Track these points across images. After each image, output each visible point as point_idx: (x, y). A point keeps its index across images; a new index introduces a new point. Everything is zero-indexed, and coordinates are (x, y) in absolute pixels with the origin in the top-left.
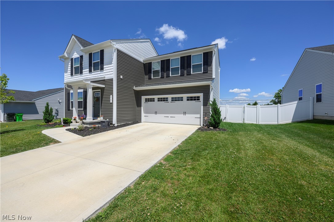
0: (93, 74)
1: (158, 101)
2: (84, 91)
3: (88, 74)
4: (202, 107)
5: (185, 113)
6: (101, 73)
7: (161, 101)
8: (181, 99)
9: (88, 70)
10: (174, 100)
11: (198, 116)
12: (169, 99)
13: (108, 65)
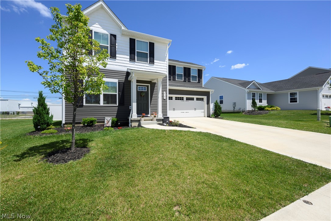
0: (136, 64)
1: (176, 99)
2: (119, 83)
3: (128, 62)
4: (206, 105)
5: (195, 109)
6: (150, 66)
7: (178, 99)
8: (192, 99)
9: (128, 57)
10: (188, 99)
11: (203, 111)
12: (184, 99)
13: (160, 61)
